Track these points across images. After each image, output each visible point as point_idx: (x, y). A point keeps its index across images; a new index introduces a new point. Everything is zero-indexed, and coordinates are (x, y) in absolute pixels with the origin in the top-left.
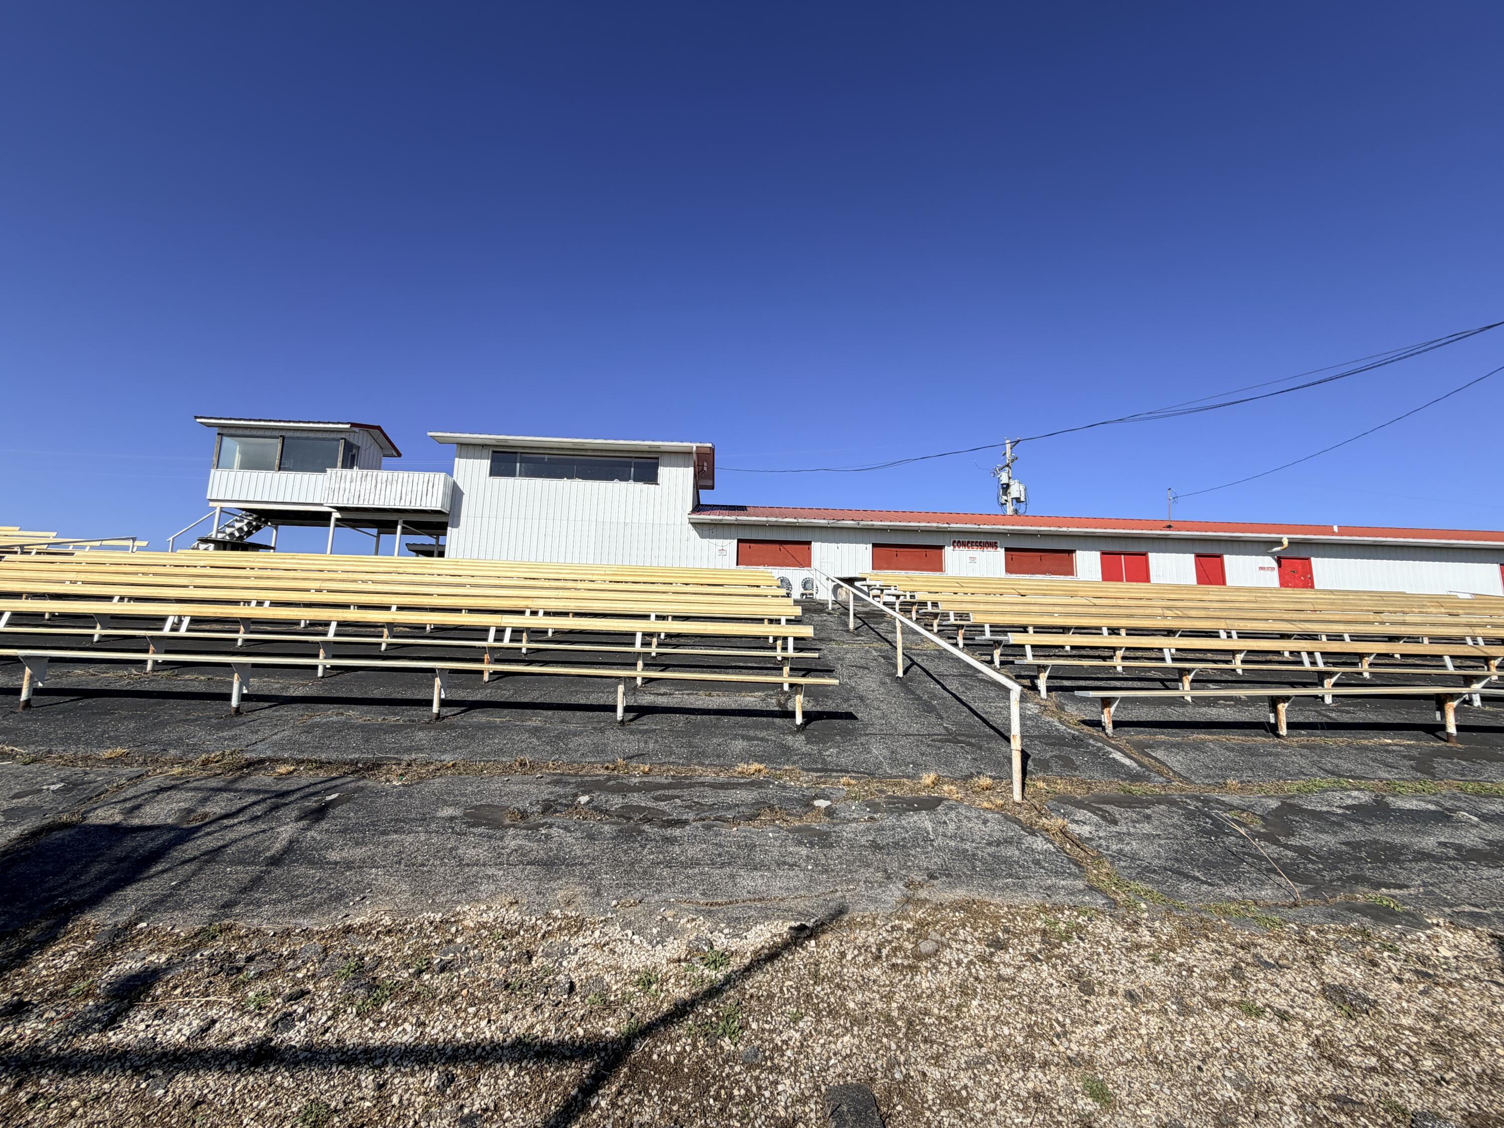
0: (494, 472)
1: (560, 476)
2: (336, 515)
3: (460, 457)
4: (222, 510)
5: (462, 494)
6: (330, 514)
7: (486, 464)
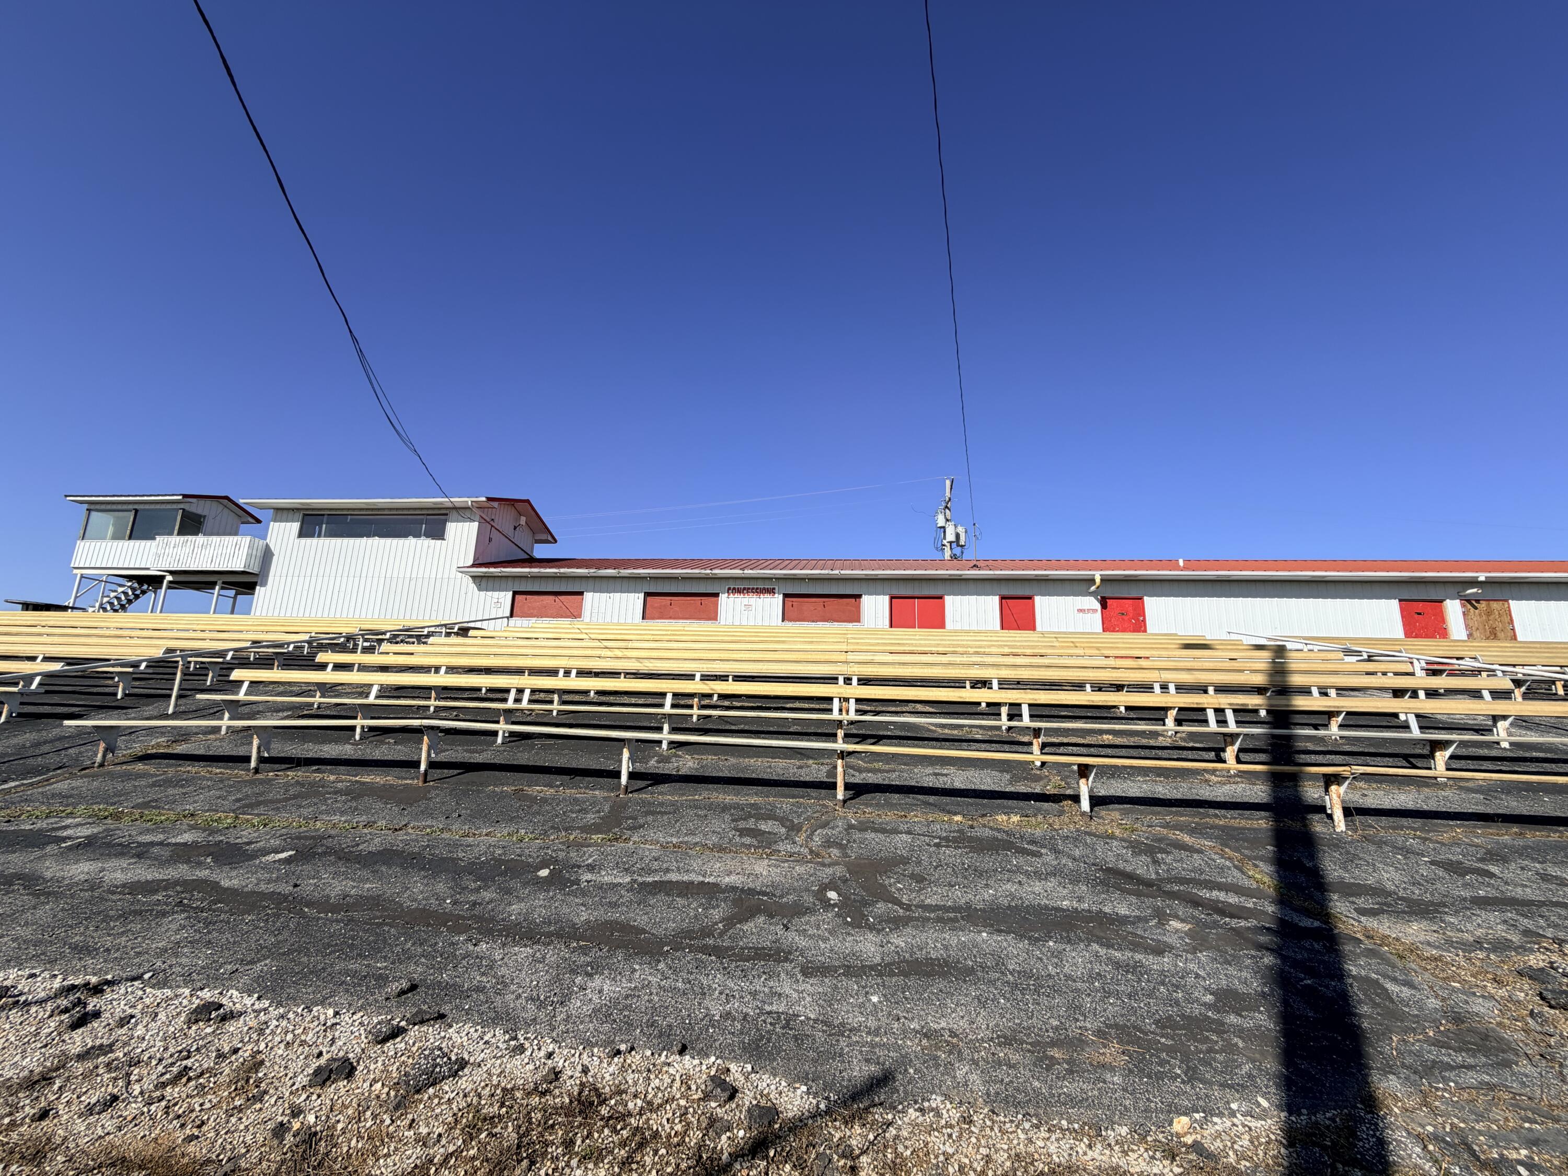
0: (303, 533)
1: (360, 535)
2: (169, 578)
3: (275, 521)
4: (82, 576)
5: (272, 555)
6: (163, 577)
7: (295, 526)
